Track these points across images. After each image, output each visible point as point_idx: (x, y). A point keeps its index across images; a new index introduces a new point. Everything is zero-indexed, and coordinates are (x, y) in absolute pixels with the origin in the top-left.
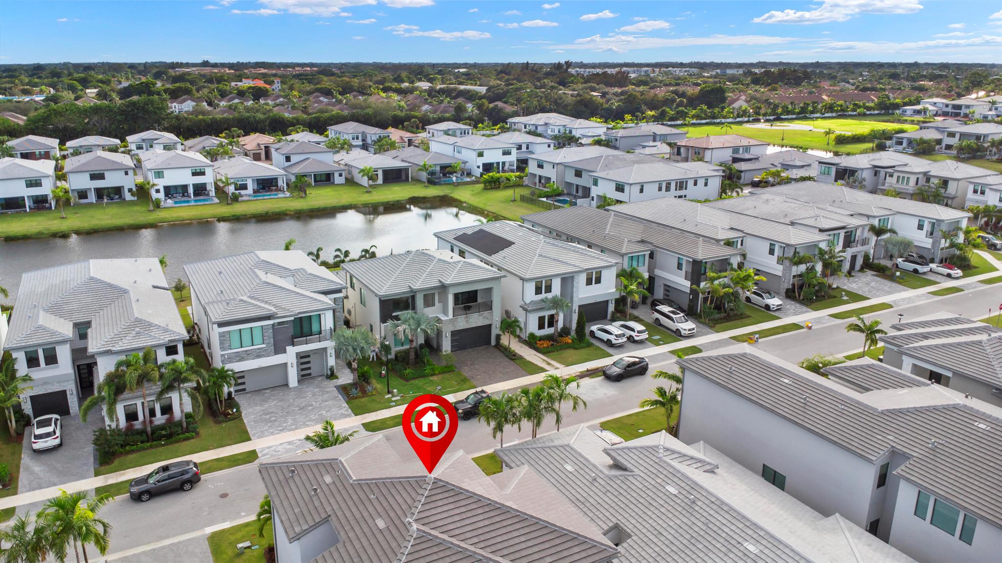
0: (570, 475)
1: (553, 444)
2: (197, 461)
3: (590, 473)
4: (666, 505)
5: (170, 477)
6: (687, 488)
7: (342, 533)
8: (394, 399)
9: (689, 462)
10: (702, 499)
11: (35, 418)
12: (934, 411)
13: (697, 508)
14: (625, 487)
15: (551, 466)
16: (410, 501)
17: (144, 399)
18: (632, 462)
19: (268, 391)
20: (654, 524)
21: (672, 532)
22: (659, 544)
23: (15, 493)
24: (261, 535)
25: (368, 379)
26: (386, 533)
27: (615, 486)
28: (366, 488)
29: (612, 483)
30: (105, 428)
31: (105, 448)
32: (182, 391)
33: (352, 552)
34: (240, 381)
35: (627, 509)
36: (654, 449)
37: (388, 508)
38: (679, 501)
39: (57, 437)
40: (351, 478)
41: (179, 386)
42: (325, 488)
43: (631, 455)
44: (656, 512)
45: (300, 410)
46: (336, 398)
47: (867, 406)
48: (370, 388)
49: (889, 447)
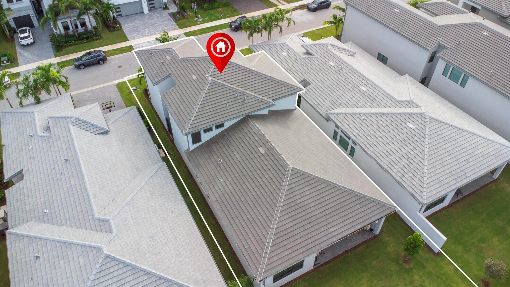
0: (285, 58)
1: (277, 43)
2: (104, 50)
3: (294, 56)
4: (328, 71)
5: (92, 58)
6: (339, 63)
7: (177, 81)
8: (199, 20)
9: (342, 51)
10: (345, 68)
11: (18, 29)
12: (464, 26)
13: (342, 72)
14: (310, 63)
15: (276, 53)
16: (207, 68)
17: (71, 19)
18: (315, 51)
19: (134, 16)
20: (322, 79)
21: (329, 82)
22: (323, 87)
23: (18, 66)
24: (140, 84)
25: (185, 10)
26: (197, 81)
27: (306, 62)
28: (186, 62)
29: (304, 61)
30: (54, 34)
31: (57, 44)
32: (89, 15)
33: (182, 89)
34: (118, 10)
35: (310, 72)
36: (326, 45)
37: (197, 71)
38: (334, 69)
39: (31, 38)
40: (179, 57)
41: (87, 12)
42: (167, 62)
43: (315, 48)
44: (323, 74)
45: (151, 25)
46: (169, 19)
47: (433, 23)
48: (186, 15)
49: (438, 43)
